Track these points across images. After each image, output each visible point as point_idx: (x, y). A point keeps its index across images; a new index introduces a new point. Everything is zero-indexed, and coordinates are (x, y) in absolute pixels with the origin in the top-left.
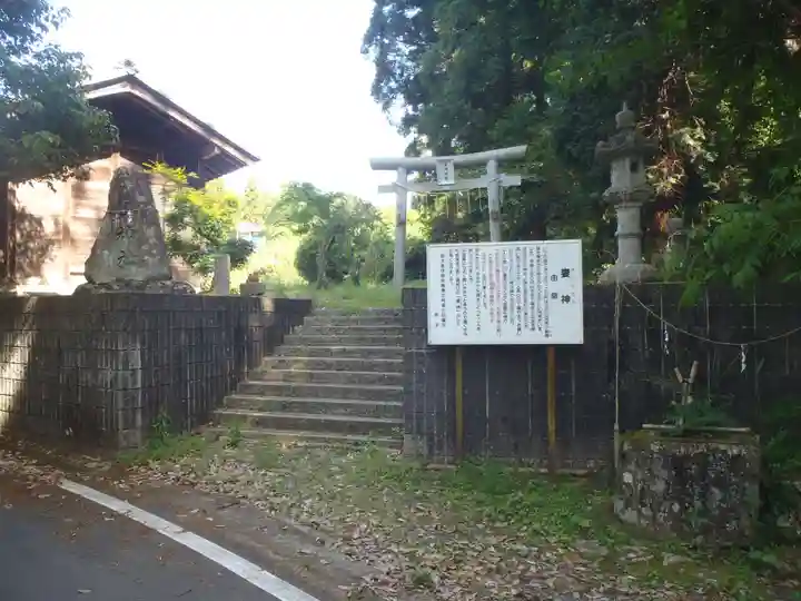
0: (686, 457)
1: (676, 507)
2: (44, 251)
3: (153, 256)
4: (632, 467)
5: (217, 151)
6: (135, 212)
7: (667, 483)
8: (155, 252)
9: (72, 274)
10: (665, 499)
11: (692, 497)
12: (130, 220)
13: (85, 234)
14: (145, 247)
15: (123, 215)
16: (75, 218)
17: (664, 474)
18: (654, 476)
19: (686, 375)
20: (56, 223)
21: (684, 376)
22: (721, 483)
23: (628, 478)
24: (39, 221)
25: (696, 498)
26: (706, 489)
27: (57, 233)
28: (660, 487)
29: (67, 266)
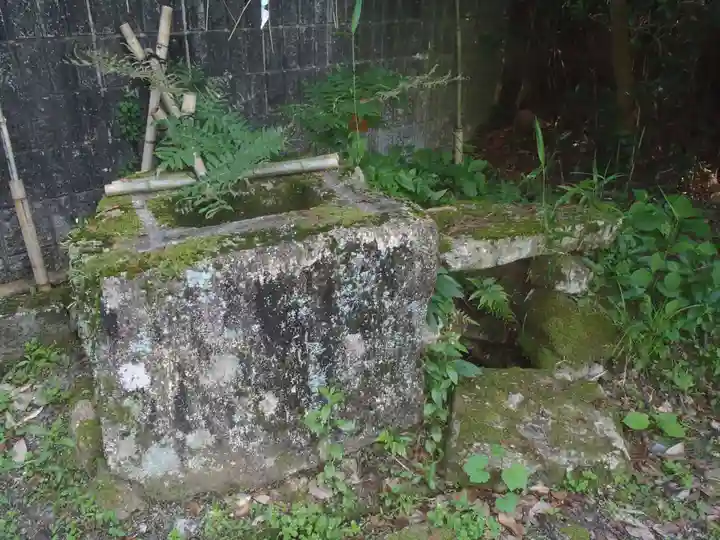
0: (285, 284)
1: (270, 404)
4: (143, 345)
7: (243, 359)
10: (240, 394)
11: (304, 371)
17: (234, 338)
18: (205, 352)
19: (149, 41)
21: (144, 43)
22: (364, 321)
23: (134, 376)
25: (311, 369)
26: (331, 343)
28: (224, 371)
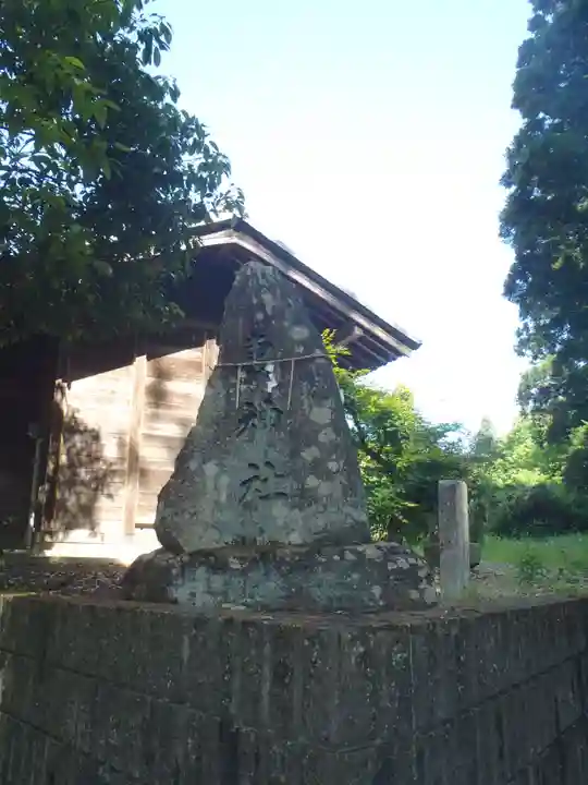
2: (100, 482)
3: (328, 476)
5: (358, 332)
6: (283, 368)
8: (333, 466)
9: (138, 526)
12: (272, 384)
13: (160, 461)
14: (309, 454)
15: (257, 374)
16: (149, 437)
20: (121, 445)
24: (96, 437)
27: (122, 459)
29: (130, 512)
